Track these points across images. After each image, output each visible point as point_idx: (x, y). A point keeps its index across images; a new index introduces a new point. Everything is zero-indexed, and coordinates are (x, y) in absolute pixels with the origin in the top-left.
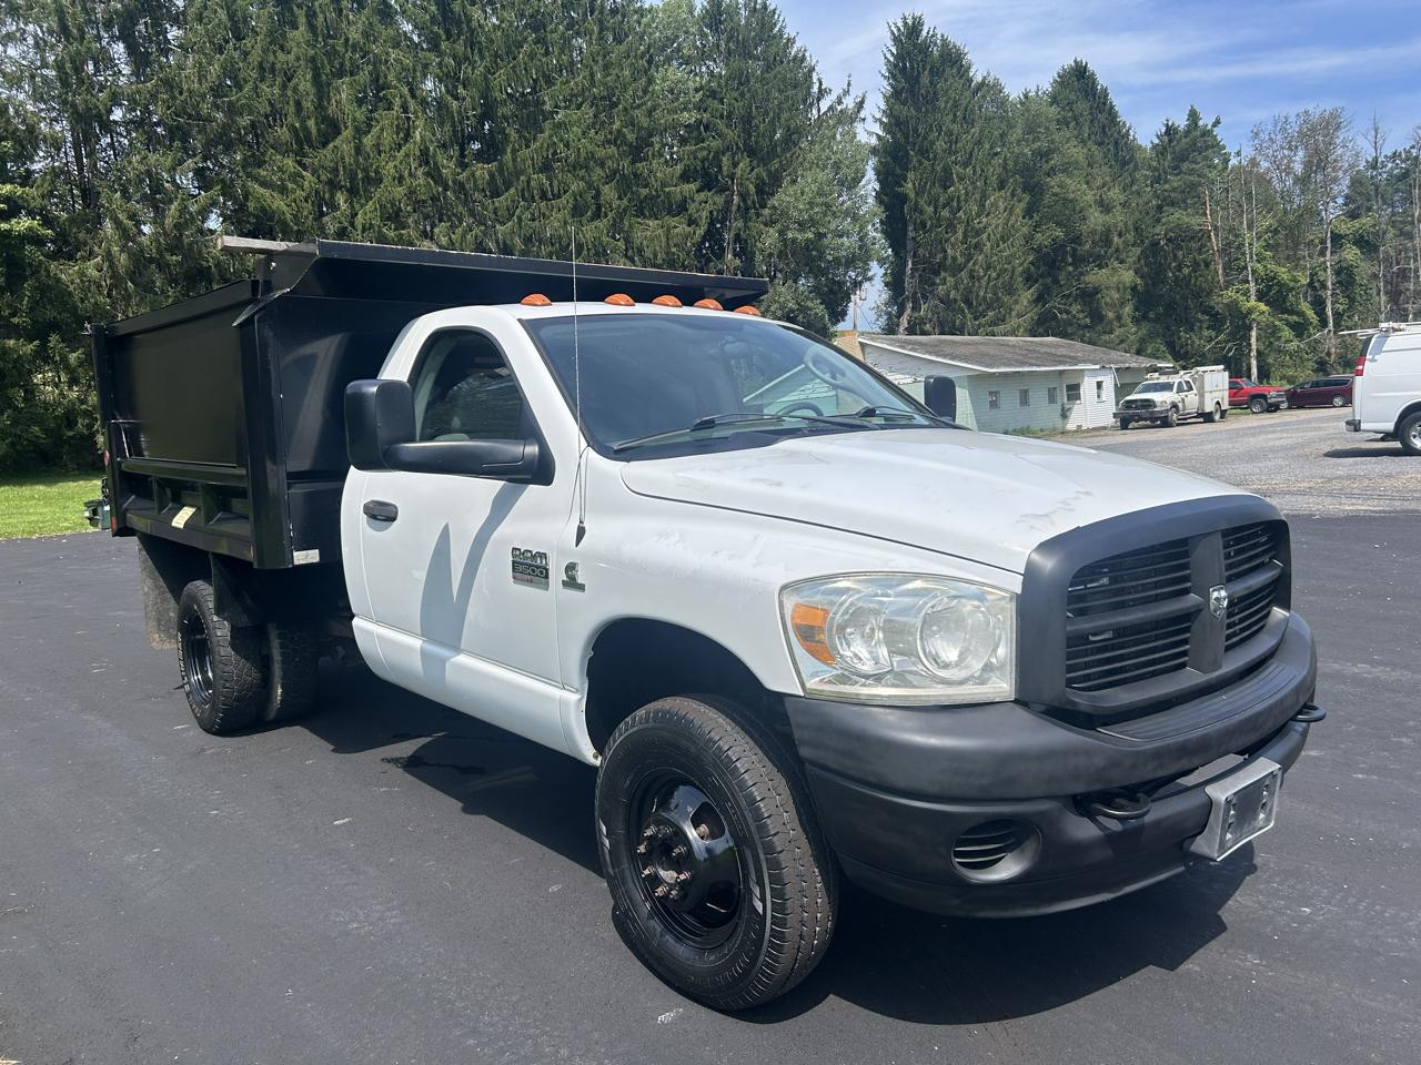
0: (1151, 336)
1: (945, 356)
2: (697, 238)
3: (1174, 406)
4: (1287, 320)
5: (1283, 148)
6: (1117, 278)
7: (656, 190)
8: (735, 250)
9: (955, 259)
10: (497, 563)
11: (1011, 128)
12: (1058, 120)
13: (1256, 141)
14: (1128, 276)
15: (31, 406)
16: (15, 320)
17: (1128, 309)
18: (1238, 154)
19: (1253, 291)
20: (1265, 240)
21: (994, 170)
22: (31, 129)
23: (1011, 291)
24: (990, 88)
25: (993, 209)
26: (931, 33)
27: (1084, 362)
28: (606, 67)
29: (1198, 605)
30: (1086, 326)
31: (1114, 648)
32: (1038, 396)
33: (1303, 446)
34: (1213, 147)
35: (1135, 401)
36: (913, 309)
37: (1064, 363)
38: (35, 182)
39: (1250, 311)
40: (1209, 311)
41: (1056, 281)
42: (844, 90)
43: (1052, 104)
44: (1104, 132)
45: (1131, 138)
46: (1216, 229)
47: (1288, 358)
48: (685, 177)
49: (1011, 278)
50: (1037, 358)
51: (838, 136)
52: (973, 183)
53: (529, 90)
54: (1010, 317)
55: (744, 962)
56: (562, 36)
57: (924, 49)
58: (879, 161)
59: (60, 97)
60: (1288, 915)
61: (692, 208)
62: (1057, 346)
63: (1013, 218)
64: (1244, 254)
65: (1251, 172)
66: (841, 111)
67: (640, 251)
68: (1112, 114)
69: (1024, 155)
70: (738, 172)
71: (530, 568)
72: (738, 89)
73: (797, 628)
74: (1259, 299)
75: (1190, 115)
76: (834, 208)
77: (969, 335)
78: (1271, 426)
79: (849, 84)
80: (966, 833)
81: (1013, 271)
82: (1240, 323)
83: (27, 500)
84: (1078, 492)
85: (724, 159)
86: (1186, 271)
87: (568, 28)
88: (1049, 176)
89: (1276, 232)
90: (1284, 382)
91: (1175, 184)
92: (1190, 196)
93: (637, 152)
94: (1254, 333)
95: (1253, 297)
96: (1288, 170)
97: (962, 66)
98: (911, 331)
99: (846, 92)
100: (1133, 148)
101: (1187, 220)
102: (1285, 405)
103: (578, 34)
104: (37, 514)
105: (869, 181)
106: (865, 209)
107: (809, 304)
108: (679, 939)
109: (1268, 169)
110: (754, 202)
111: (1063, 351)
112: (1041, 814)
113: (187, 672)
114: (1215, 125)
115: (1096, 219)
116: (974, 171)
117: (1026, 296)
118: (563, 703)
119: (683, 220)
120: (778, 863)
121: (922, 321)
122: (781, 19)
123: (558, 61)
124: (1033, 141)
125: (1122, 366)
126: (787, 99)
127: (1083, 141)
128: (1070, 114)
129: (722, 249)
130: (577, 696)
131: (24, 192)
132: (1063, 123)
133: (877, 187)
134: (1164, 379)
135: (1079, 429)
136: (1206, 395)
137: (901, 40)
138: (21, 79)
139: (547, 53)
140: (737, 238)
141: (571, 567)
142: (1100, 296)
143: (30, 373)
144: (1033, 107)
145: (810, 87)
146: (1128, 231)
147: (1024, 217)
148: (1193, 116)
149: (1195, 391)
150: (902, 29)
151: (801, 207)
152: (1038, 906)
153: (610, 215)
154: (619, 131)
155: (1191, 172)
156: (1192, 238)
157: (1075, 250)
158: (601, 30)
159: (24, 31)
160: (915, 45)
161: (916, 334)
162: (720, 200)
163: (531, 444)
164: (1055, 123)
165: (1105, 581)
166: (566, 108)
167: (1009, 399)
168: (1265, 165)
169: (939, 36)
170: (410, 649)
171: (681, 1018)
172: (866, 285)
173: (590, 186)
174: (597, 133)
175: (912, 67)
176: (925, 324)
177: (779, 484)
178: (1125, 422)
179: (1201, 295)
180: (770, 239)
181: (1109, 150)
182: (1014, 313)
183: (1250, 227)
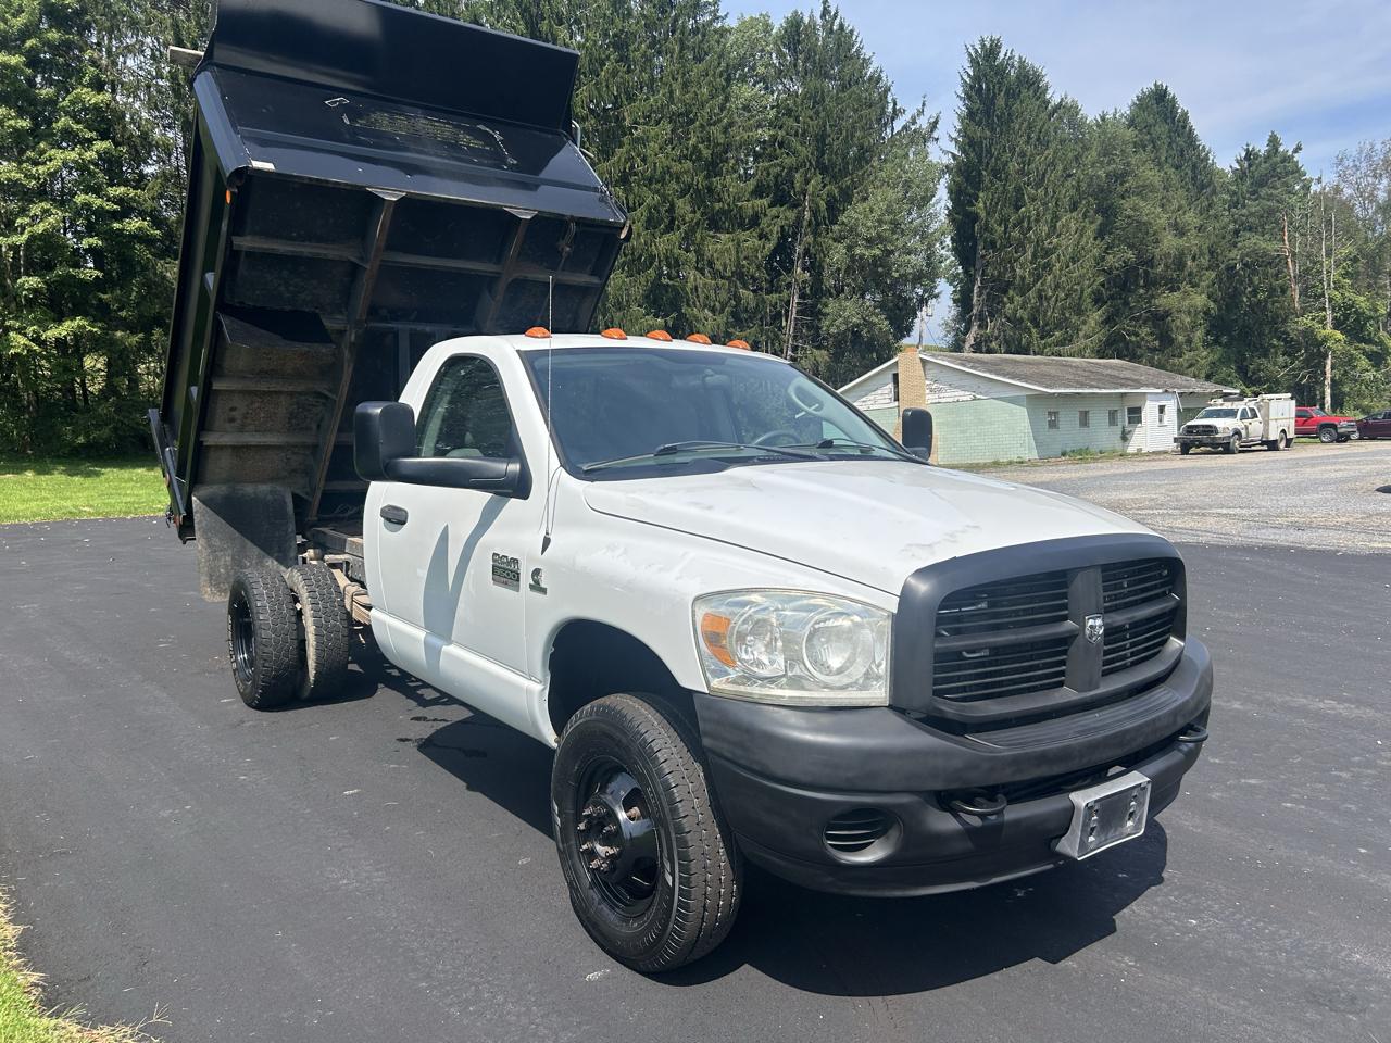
0: (1224, 361)
1: (1004, 375)
2: (767, 251)
3: (1237, 433)
4: (1364, 349)
5: (1367, 176)
6: (1190, 302)
7: (728, 205)
8: (804, 263)
9: (1023, 278)
10: (481, 565)
11: (1087, 150)
12: (1135, 143)
13: (1340, 168)
14: (1200, 300)
15: (133, 395)
16: (123, 314)
17: (1199, 334)
18: (1319, 181)
19: (1329, 319)
20: (1344, 268)
21: (1067, 192)
22: (145, 136)
23: (1079, 312)
24: (1068, 110)
25: (1065, 230)
26: (1008, 55)
27: (1147, 385)
28: (685, 85)
29: (1072, 631)
30: (1155, 349)
31: (991, 664)
32: (1099, 418)
33: (1356, 479)
34: (1293, 173)
35: (1197, 426)
36: (980, 327)
37: (1126, 386)
38: (146, 185)
39: (1326, 339)
40: (1284, 337)
41: (1126, 303)
42: (918, 111)
43: (1129, 127)
44: (1182, 155)
45: (1210, 161)
46: (1294, 255)
47: (1363, 387)
48: (759, 192)
49: (1080, 298)
50: (1099, 380)
51: (911, 156)
52: (1045, 204)
53: (610, 106)
54: (1078, 337)
55: (657, 928)
56: (644, 56)
57: (1001, 71)
58: (953, 180)
59: (172, 106)
60: (1174, 925)
61: (764, 222)
62: (1122, 368)
63: (1085, 239)
64: (1321, 281)
65: (1334, 199)
66: (915, 131)
67: (711, 264)
68: (1191, 139)
69: (1098, 177)
70: (810, 188)
71: (506, 572)
72: (814, 107)
73: (705, 634)
74: (1336, 327)
75: (1270, 141)
76: (903, 226)
77: (1035, 354)
78: (1335, 456)
79: (924, 105)
80: (835, 818)
81: (1082, 292)
82: (1315, 351)
83: (126, 482)
84: (968, 526)
85: (797, 176)
86: (1261, 296)
87: (651, 46)
88: (1123, 198)
89: (1355, 260)
90: (1357, 412)
91: (1253, 210)
92: (1268, 221)
93: (713, 167)
94: (1329, 362)
95: (1329, 325)
96: (1372, 198)
97: (1038, 87)
98: (977, 348)
99: (921, 112)
100: (1210, 172)
101: (1264, 246)
102: (1356, 436)
103: (659, 53)
104: (134, 495)
105: (940, 199)
106: (935, 226)
107: (874, 319)
108: (612, 907)
109: (1351, 196)
110: (824, 218)
111: (1127, 374)
112: (901, 806)
113: (235, 651)
114: (1295, 151)
115: (1169, 242)
116: (1046, 192)
117: (1095, 316)
118: (529, 692)
119: (754, 234)
120: (686, 842)
121: (988, 340)
122: (859, 40)
123: (638, 79)
124: (1109, 163)
125: (1186, 390)
126: (861, 117)
127: (1160, 165)
128: (1148, 137)
129: (792, 262)
130: (540, 687)
131: (136, 194)
132: (1139, 146)
133: (950, 205)
134: (1228, 406)
135: (1139, 453)
136: (1272, 423)
137: (978, 62)
138: (138, 88)
139: (629, 71)
140: (807, 252)
141: (537, 572)
142: (1170, 318)
143: (135, 362)
144: (1110, 130)
145: (883, 108)
146: (1202, 254)
147: (1095, 239)
148: (1274, 142)
149: (1260, 419)
150: (980, 51)
151: (870, 224)
152: (904, 889)
153: (683, 227)
154: (695, 147)
155: (1270, 197)
156: (1270, 263)
157: (1146, 272)
158: (682, 49)
159: (143, 43)
160: (991, 67)
161: (981, 352)
162: (791, 215)
163: (514, 462)
164: (1132, 145)
165: (983, 605)
166: (644, 124)
167: (1070, 419)
168: (1348, 192)
169: (1017, 58)
170: (414, 639)
171: (607, 977)
172: (932, 302)
173: (664, 198)
174: (673, 149)
175: (988, 90)
176: (991, 342)
177: (710, 508)
178: (1185, 448)
179: (1276, 322)
180: (837, 255)
181: (1186, 174)
182: (1081, 334)
183: (1329, 255)
